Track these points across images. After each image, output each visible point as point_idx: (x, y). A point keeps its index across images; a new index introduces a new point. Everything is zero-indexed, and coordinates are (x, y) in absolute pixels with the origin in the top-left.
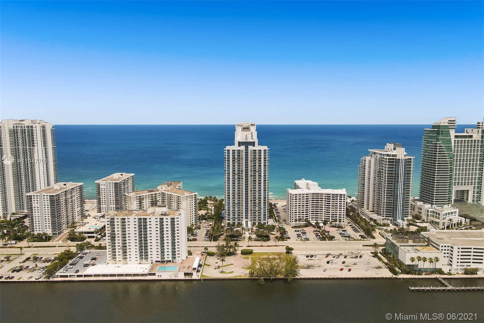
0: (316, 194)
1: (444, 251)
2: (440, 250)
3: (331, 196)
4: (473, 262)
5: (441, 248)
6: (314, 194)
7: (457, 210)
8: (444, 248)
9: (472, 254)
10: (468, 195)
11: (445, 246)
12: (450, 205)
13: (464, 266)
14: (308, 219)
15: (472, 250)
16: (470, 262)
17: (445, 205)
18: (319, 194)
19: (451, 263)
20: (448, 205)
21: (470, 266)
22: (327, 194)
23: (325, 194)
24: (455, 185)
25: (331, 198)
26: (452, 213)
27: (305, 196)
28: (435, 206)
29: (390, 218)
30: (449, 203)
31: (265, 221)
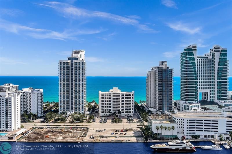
0: (116, 94)
1: (179, 123)
2: (177, 122)
3: (124, 95)
4: (197, 131)
6: (115, 94)
8: (179, 121)
9: (196, 124)
11: (180, 119)
13: (191, 133)
14: (111, 111)
15: (196, 122)
16: (195, 130)
17: (193, 101)
18: (117, 94)
20: (195, 102)
21: (195, 133)
22: (123, 94)
23: (121, 94)
24: (199, 89)
25: (125, 96)
26: (196, 106)
27: (109, 95)
28: (188, 102)
29: (161, 110)
30: (196, 100)
31: (83, 112)
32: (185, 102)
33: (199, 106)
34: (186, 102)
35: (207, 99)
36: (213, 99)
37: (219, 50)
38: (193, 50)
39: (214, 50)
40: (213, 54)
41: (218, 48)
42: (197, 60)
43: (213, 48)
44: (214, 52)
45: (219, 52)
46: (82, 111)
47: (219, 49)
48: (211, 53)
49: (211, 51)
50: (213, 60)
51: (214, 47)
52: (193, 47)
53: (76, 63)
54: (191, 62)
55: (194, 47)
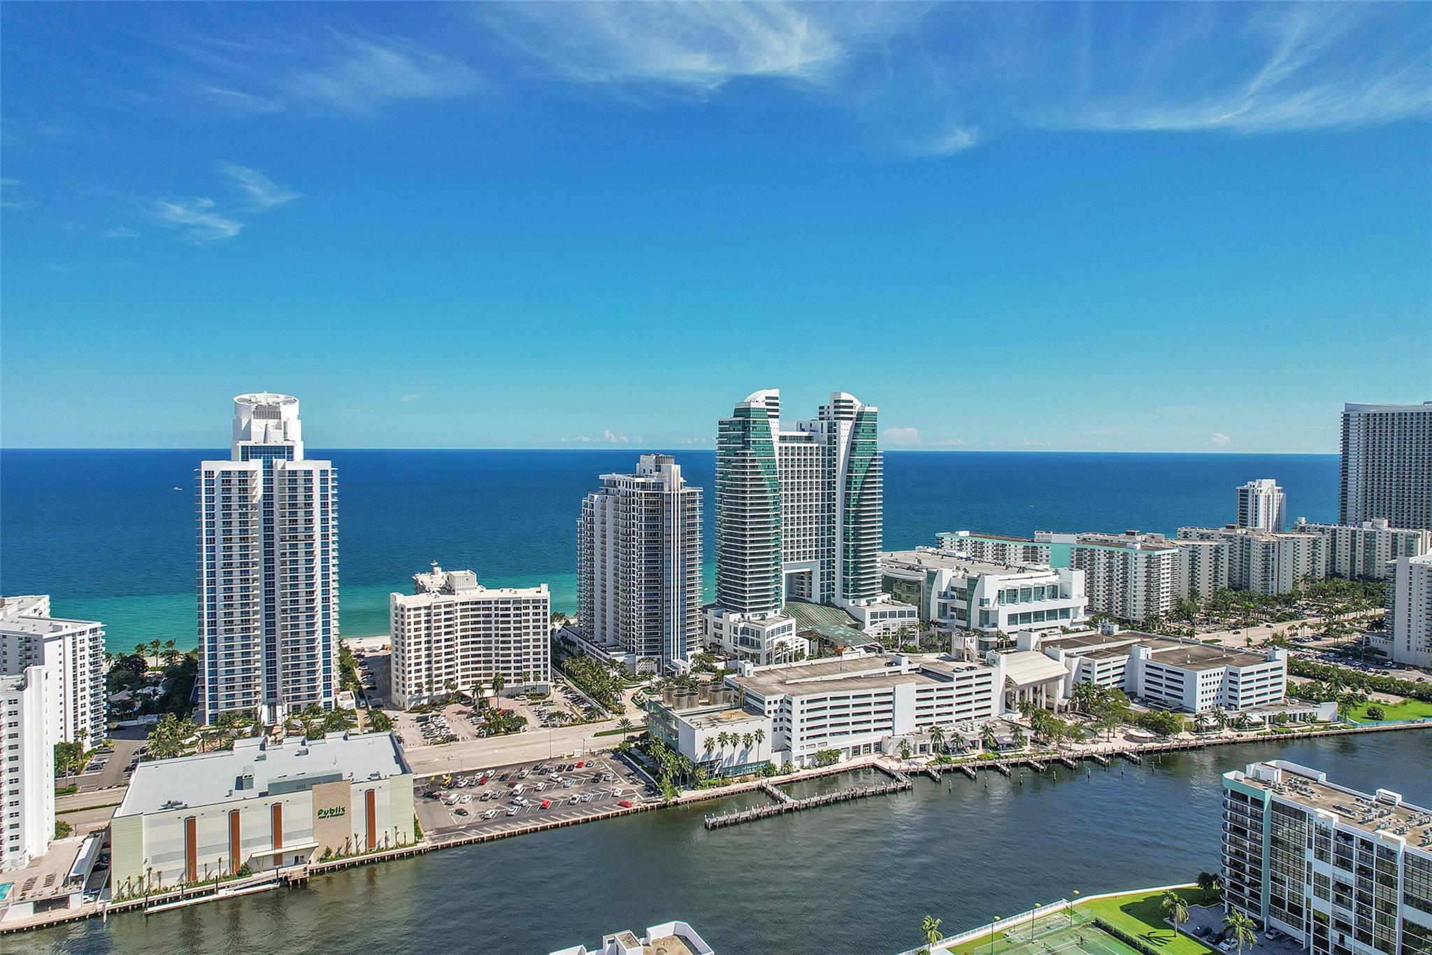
0: (472, 603)
1: (773, 715)
2: (766, 713)
3: (511, 606)
4: (832, 734)
5: (767, 708)
6: (467, 603)
7: (793, 621)
8: (773, 707)
9: (829, 712)
10: (810, 584)
11: (775, 702)
12: (778, 610)
13: (813, 746)
14: (452, 679)
15: (829, 703)
16: (825, 735)
17: (768, 612)
19: (787, 742)
20: (776, 612)
21: (825, 744)
22: (502, 603)
23: (496, 602)
24: (785, 560)
25: (512, 612)
26: (783, 629)
27: (443, 610)
28: (750, 614)
29: (656, 657)
30: (776, 606)
31: (328, 699)
32: (743, 616)
33: (790, 627)
34: (746, 615)
35: (811, 597)
36: (829, 597)
37: (851, 413)
38: (769, 413)
39: (835, 413)
40: (832, 428)
41: (848, 404)
42: (780, 448)
43: (827, 402)
44: (835, 419)
45: (851, 419)
46: (327, 694)
47: (852, 407)
48: (825, 423)
49: (823, 413)
50: (830, 450)
51: (835, 401)
52: (768, 401)
53: (294, 473)
54: (761, 461)
55: (772, 401)
